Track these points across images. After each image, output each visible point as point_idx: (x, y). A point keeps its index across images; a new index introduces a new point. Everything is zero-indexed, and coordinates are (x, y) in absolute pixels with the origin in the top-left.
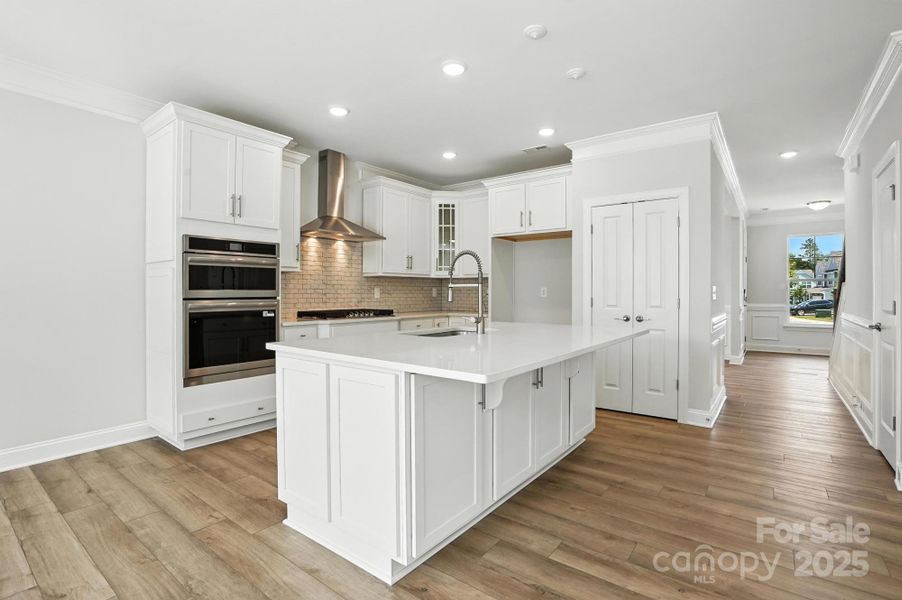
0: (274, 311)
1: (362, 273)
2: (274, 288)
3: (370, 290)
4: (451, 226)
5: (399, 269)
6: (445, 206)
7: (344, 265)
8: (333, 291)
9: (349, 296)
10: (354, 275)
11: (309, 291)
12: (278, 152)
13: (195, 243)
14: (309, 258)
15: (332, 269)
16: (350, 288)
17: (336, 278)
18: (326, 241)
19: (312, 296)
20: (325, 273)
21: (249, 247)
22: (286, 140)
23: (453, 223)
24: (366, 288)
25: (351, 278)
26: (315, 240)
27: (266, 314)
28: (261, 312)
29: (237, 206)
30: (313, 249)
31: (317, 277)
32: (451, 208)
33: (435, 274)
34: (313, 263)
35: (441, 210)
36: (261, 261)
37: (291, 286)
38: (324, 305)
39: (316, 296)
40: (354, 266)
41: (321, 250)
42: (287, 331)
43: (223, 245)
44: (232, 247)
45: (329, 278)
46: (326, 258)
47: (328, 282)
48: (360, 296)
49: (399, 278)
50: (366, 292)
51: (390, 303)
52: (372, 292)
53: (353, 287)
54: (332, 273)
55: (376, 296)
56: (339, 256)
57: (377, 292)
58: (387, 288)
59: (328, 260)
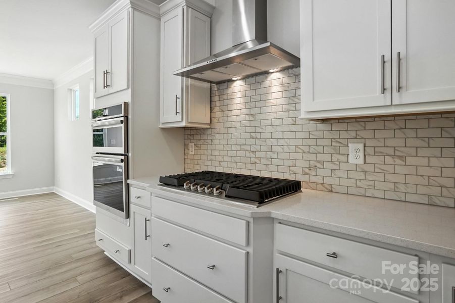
3: (339, 148)
7: (279, 108)
8: (264, 148)
9: (293, 156)
11: (234, 148)
15: (263, 116)
16: (292, 142)
17: (269, 129)
19: (239, 154)
20: (254, 123)
24: (327, 142)
25: (293, 128)
30: (239, 95)
31: (242, 130)
34: (238, 112)
37: (216, 142)
39: (242, 154)
41: (248, 93)
45: (258, 130)
46: (256, 101)
47: (258, 136)
48: (313, 157)
49: (394, 116)
50: (330, 150)
51: (401, 179)
52: (343, 150)
53: (299, 142)
54: (264, 123)
55: (352, 160)
56: (274, 96)
57: (355, 153)
58: (389, 143)
59: (258, 104)
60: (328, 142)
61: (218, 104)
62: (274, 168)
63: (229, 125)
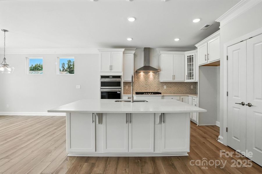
0: (120, 92)
1: (159, 81)
2: (120, 86)
3: (163, 86)
4: (192, 63)
5: (170, 80)
6: (190, 56)
7: (152, 79)
8: (149, 87)
10: (156, 82)
11: (141, 87)
12: (122, 53)
13: (102, 77)
14: (141, 78)
15: (148, 80)
17: (150, 83)
18: (146, 73)
20: (146, 82)
21: (114, 77)
22: (123, 50)
23: (193, 62)
26: (143, 73)
27: (118, 92)
28: (117, 92)
29: (111, 68)
30: (142, 75)
31: (143, 83)
32: (192, 57)
33: (186, 81)
35: (188, 58)
36: (117, 80)
38: (146, 91)
39: (143, 88)
40: (156, 79)
41: (145, 75)
42: (124, 97)
43: (108, 77)
44: (110, 77)
47: (147, 84)
48: (158, 88)
49: (174, 82)
50: (161, 87)
51: (171, 90)
52: (163, 87)
53: (156, 85)
54: (148, 82)
55: (164, 88)
56: (151, 77)
57: (165, 87)
58: (170, 85)
59: (147, 78)
60: (161, 85)
61: (136, 77)
62: (151, 90)
63: (140, 82)
